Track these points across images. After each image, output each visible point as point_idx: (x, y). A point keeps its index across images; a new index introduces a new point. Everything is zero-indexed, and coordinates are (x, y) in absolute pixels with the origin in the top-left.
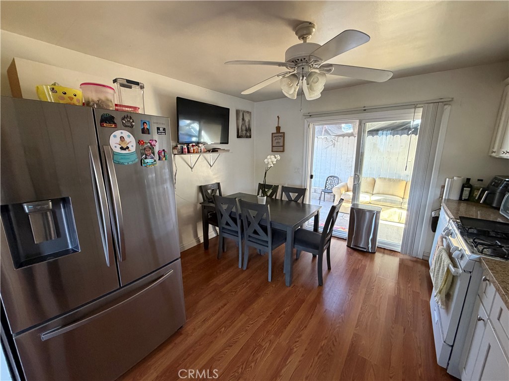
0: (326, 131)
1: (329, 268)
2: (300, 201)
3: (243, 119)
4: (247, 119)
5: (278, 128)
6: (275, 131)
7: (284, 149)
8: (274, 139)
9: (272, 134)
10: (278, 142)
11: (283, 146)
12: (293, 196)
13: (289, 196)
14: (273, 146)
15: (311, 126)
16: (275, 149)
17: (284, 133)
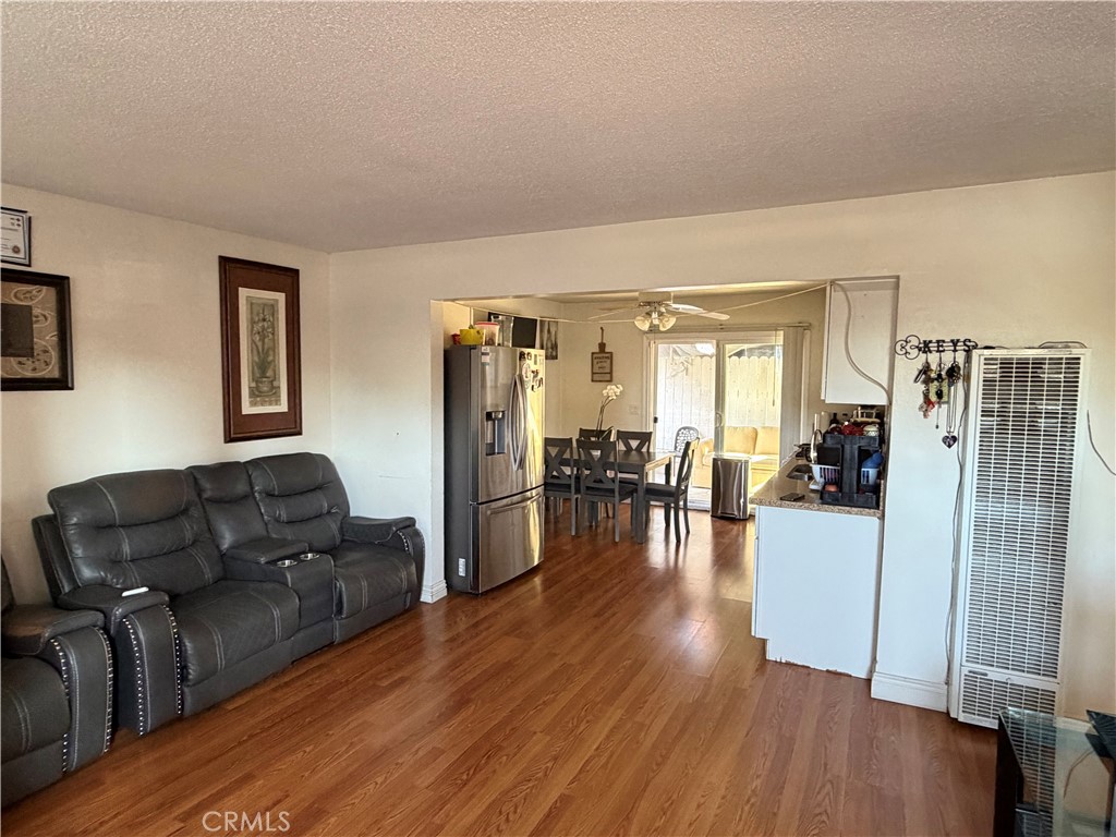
0: (675, 351)
1: (688, 532)
2: (644, 450)
3: (549, 331)
4: (553, 330)
5: (602, 346)
6: (597, 350)
7: (611, 377)
8: (595, 361)
9: (593, 353)
10: (603, 365)
11: (611, 373)
12: (634, 444)
13: (627, 445)
14: (593, 373)
15: (652, 345)
16: (596, 377)
17: (611, 353)
